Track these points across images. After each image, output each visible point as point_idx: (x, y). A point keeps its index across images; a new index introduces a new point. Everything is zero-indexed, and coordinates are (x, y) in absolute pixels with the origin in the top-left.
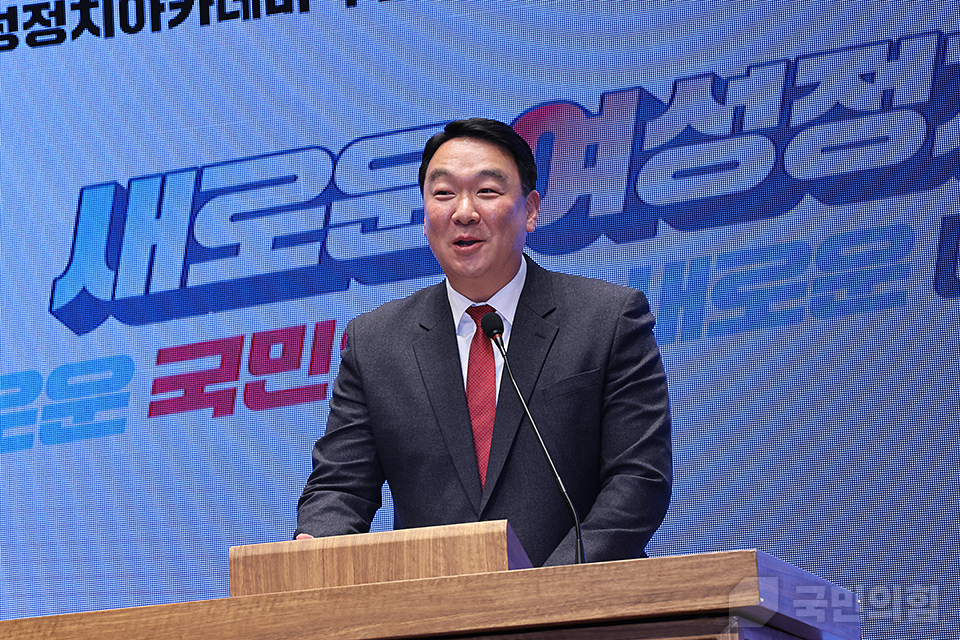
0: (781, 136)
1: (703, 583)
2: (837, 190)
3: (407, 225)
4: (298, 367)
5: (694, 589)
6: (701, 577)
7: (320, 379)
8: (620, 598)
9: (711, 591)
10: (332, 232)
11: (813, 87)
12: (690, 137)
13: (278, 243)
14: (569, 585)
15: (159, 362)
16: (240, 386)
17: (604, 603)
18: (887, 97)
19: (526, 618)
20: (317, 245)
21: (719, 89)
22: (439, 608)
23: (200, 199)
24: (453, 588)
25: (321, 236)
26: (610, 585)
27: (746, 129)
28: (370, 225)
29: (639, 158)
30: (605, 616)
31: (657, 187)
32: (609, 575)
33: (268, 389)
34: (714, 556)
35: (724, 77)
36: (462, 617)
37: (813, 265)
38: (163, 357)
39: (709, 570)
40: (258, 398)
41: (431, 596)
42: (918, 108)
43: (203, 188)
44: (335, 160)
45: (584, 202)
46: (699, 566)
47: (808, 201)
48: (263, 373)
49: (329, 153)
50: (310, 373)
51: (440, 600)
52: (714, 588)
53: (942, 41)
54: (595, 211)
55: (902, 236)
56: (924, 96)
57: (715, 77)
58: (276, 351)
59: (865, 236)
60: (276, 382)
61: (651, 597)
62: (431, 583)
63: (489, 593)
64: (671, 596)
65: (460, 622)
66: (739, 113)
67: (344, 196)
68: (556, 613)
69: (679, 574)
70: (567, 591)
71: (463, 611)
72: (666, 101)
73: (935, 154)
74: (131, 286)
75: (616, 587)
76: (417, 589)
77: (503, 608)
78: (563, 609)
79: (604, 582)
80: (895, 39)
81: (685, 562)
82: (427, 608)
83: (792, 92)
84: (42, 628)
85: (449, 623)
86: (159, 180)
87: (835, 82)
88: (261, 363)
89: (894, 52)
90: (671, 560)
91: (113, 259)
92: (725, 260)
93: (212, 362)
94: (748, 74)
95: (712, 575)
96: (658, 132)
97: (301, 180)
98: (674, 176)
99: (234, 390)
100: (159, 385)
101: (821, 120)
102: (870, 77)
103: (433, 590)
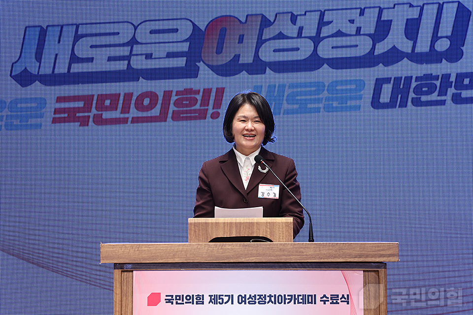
0: (317, 40)
1: (379, 253)
2: (338, 64)
3: (164, 58)
4: (116, 110)
5: (376, 254)
6: (379, 250)
7: (126, 115)
8: (349, 255)
9: (381, 256)
10: (132, 57)
11: (330, 23)
12: (281, 36)
13: (110, 59)
14: (331, 249)
15: (57, 102)
16: (91, 115)
17: (343, 257)
18: (359, 30)
19: (315, 259)
20: (126, 62)
21: (294, 19)
22: (283, 253)
23: (77, 37)
24: (289, 247)
25: (128, 58)
26: (346, 250)
27: (303, 35)
28: (149, 56)
29: (260, 42)
30: (344, 261)
31: (267, 54)
32: (345, 247)
33: (104, 117)
34: (384, 244)
35: (295, 13)
36: (292, 257)
37: (326, 92)
38: (60, 99)
39: (381, 248)
40: (99, 121)
41: (280, 249)
42: (369, 35)
43: (79, 33)
44: (136, 28)
45: (237, 57)
46: (378, 247)
47: (325, 66)
48: (102, 111)
49: (133, 25)
50: (121, 113)
51: (284, 251)
52: (383, 254)
53: (381, 11)
54: (242, 60)
55: (360, 84)
56: (372, 32)
57: (292, 14)
58: (107, 102)
59: (347, 82)
60: (106, 115)
61: (360, 256)
62: (281, 244)
63: (302, 250)
64: (367, 256)
65: (291, 259)
66: (301, 29)
67: (138, 43)
68: (326, 259)
69: (371, 249)
70: (330, 251)
71: (292, 255)
72: (272, 21)
73: (375, 54)
74: (46, 70)
75: (348, 251)
76: (276, 246)
77: (306, 255)
78: (329, 258)
79: (344, 249)
80: (363, 8)
81: (373, 245)
82: (279, 253)
83: (322, 23)
84: (134, 248)
85: (287, 259)
86: (60, 27)
87: (339, 22)
88: (101, 107)
89: (362, 13)
90: (368, 244)
91: (39, 57)
92: (292, 86)
93: (81, 104)
94: (305, 14)
95: (383, 250)
96: (268, 33)
97: (120, 35)
98: (274, 51)
99: (89, 117)
100: (56, 111)
101: (332, 36)
102: (352, 21)
103: (281, 247)
